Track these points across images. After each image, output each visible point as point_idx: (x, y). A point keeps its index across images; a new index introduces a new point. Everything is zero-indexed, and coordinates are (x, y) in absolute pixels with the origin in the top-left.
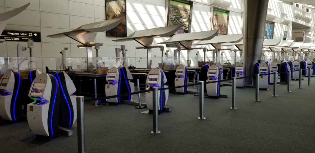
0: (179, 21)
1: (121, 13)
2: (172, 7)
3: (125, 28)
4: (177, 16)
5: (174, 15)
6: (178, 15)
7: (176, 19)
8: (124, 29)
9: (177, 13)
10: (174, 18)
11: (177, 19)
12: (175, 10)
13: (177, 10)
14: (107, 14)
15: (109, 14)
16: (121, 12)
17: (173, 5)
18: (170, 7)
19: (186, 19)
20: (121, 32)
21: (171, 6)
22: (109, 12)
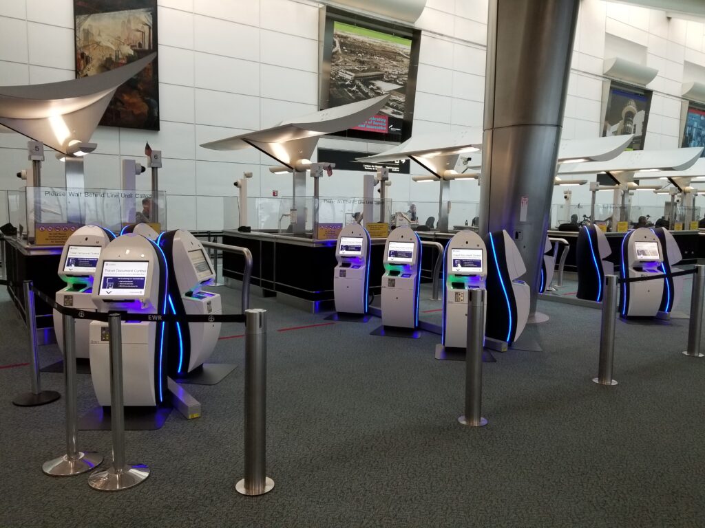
0: (372, 89)
1: (135, 51)
2: (342, 45)
3: (153, 100)
4: (364, 71)
5: (350, 70)
6: (368, 71)
7: (357, 82)
8: (148, 103)
9: (362, 63)
10: (350, 77)
11: (363, 83)
12: (352, 52)
13: (360, 52)
14: (79, 52)
15: (87, 53)
16: (138, 48)
17: (346, 38)
18: (334, 43)
19: (397, 84)
20: (137, 112)
21: (337, 41)
22: (85, 47)
